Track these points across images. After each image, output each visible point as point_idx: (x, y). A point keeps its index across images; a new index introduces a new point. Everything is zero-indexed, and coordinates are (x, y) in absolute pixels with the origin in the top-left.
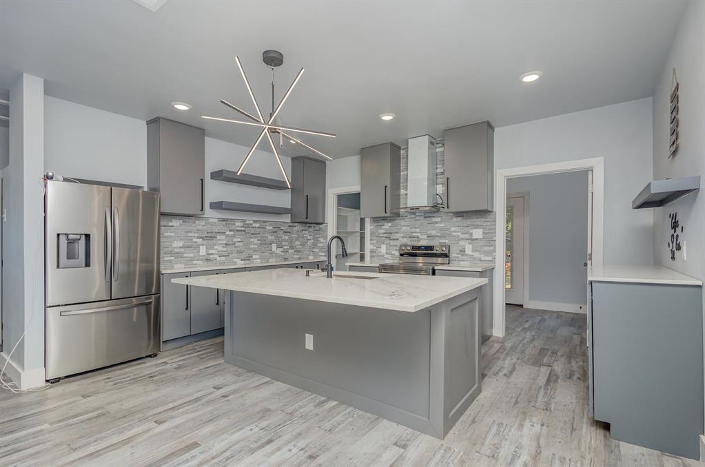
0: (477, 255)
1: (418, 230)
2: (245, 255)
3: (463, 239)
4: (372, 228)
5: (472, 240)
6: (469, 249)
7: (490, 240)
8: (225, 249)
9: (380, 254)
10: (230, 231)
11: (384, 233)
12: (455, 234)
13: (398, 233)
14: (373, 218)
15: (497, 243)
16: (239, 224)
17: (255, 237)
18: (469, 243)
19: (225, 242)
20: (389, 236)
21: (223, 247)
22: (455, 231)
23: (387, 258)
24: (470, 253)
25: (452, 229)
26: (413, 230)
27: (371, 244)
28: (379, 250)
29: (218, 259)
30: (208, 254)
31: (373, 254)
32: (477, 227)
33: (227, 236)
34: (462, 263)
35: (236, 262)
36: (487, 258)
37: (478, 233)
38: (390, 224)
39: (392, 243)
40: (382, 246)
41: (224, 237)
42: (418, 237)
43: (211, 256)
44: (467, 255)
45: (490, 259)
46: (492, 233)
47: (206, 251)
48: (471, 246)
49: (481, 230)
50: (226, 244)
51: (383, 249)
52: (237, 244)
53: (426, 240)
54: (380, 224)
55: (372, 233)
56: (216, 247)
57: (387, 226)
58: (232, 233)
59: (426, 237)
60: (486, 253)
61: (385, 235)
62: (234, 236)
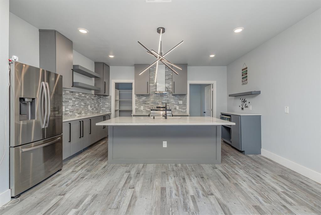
0: (180, 110)
1: (158, 100)
2: (79, 112)
3: (176, 104)
4: (136, 99)
5: (178, 104)
6: (178, 108)
7: (185, 104)
8: (72, 108)
9: (140, 110)
10: (74, 98)
11: (142, 101)
12: (172, 102)
13: (149, 101)
14: (137, 95)
15: (187, 106)
16: (77, 94)
17: (83, 102)
18: (178, 106)
19: (72, 104)
20: (144, 103)
21: (72, 107)
22: (172, 101)
23: (144, 112)
24: (178, 109)
25: (172, 100)
26: (156, 100)
27: (136, 106)
28: (140, 108)
29: (70, 113)
30: (65, 111)
31: (137, 110)
32: (180, 100)
33: (73, 101)
34: (175, 113)
35: (76, 115)
36: (184, 111)
37: (181, 102)
38: (145, 98)
39: (146, 105)
40: (142, 107)
41: (72, 101)
42: (158, 103)
43: (67, 112)
44: (177, 110)
45: (185, 111)
46: (185, 102)
47: (65, 109)
48: (178, 107)
49: (182, 101)
50: (72, 105)
51: (142, 108)
52: (77, 105)
53: (161, 104)
54: (141, 97)
55: (136, 101)
56: (69, 107)
57: (144, 98)
58: (74, 99)
59: (161, 103)
60: (184, 109)
61: (143, 102)
62: (75, 101)
